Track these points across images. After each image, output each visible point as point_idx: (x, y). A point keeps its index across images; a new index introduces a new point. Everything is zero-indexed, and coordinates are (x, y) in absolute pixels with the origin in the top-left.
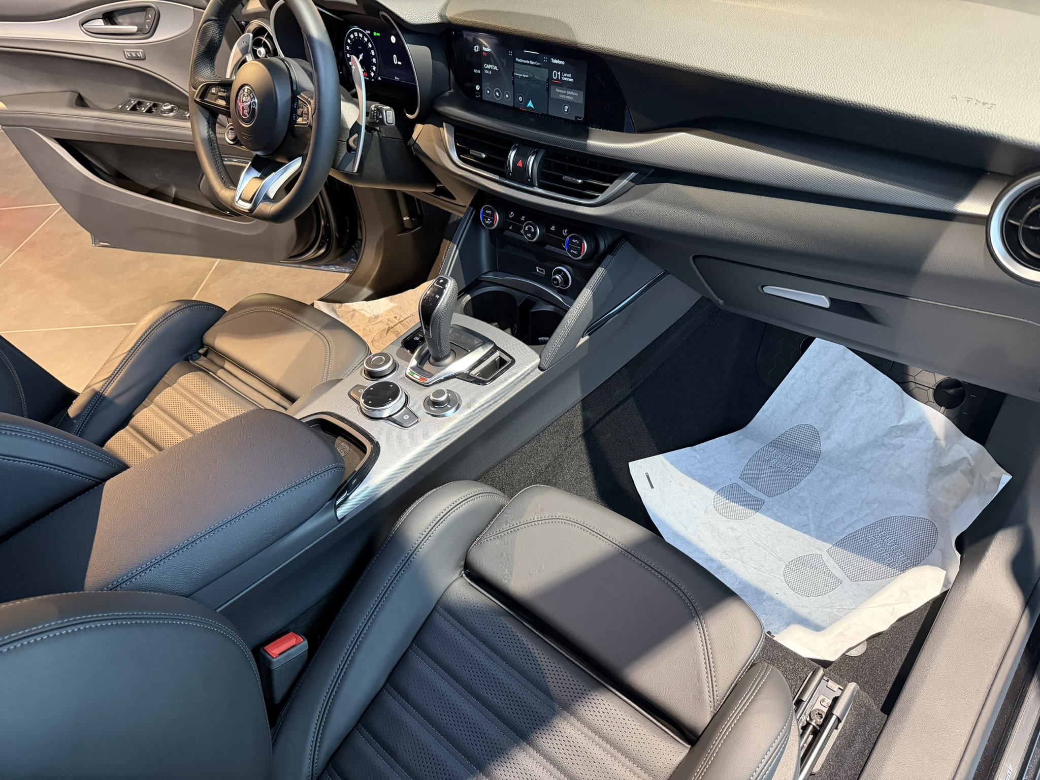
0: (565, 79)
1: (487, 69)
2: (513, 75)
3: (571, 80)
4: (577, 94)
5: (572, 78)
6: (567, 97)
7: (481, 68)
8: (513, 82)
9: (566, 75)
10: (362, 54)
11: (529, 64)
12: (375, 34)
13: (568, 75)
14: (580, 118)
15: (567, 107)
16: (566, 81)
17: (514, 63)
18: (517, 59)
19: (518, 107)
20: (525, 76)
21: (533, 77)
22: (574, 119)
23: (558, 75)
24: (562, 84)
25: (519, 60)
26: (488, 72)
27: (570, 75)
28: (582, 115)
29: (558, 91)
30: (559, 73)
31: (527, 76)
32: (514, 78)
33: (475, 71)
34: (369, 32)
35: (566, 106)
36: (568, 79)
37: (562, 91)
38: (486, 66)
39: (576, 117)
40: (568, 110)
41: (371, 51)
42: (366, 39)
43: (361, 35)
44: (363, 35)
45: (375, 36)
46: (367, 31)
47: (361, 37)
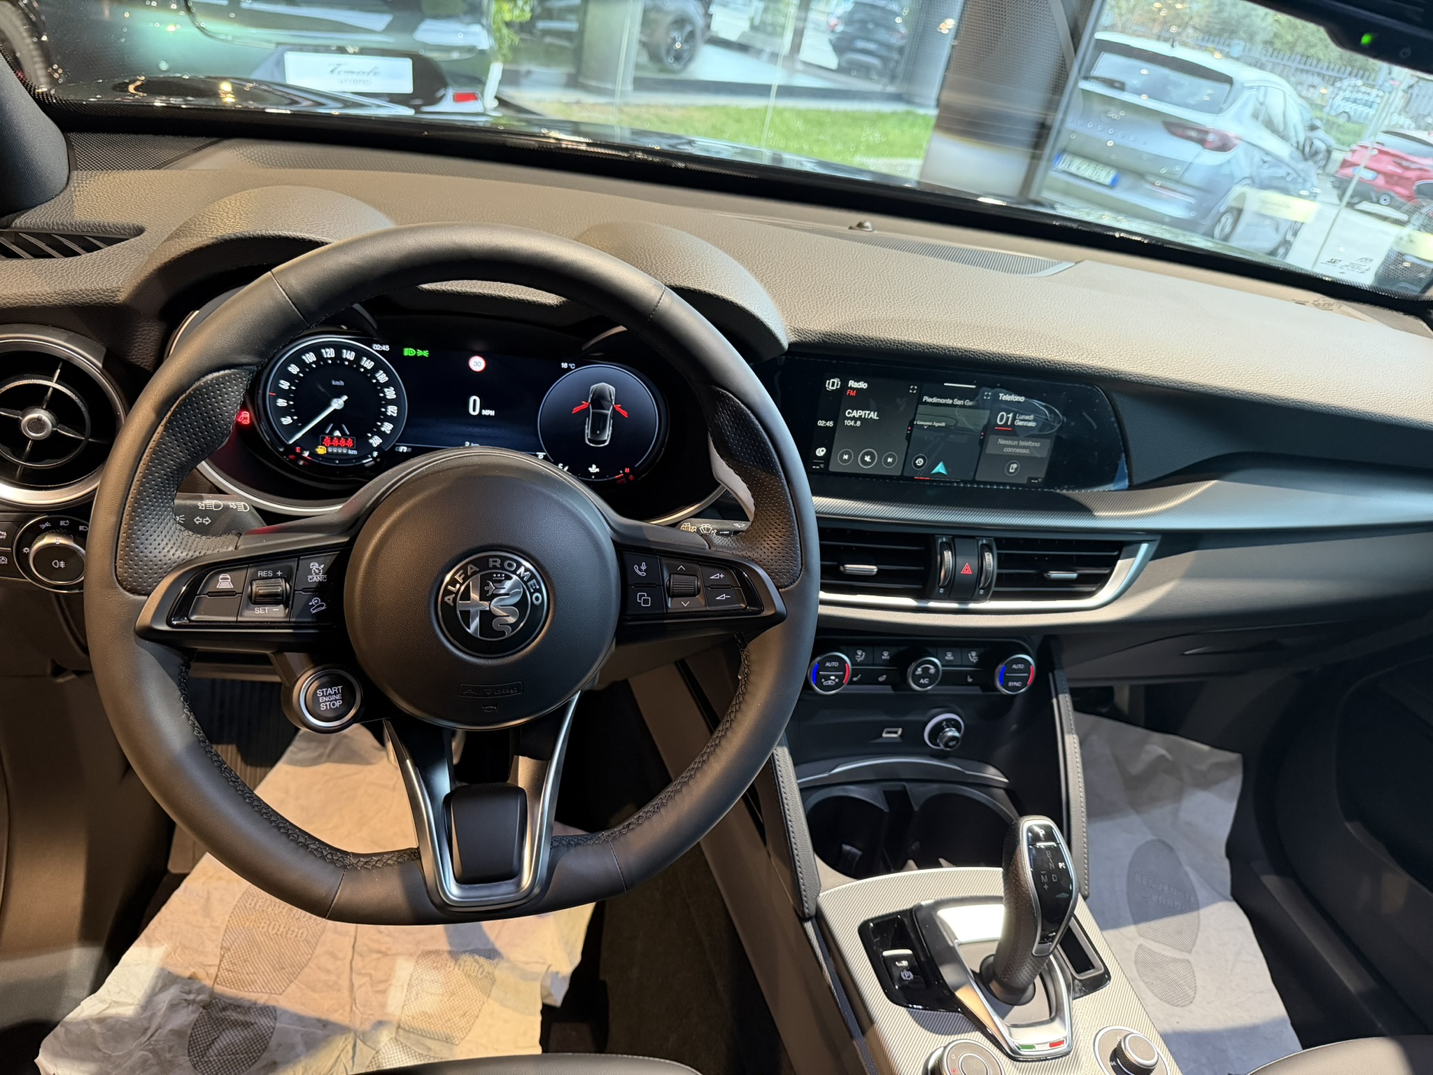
0: (1021, 423)
1: (853, 418)
2: (911, 424)
3: (1032, 424)
4: (1038, 445)
5: (1034, 420)
6: (1018, 451)
7: (837, 416)
8: (909, 437)
9: (1023, 417)
10: (345, 398)
11: (953, 405)
12: (408, 352)
13: (1027, 417)
14: (1036, 479)
15: (1015, 466)
16: (1022, 426)
17: (918, 404)
18: (926, 398)
19: (911, 475)
20: (936, 424)
21: (955, 425)
22: (1024, 481)
23: (1008, 418)
24: (1012, 432)
25: (930, 400)
26: (852, 423)
27: (1032, 417)
28: (1040, 474)
29: (1001, 442)
30: (1011, 415)
31: (943, 424)
32: (911, 430)
33: (821, 423)
34: (386, 348)
35: (1014, 463)
36: (1025, 423)
37: (1010, 443)
38: (849, 413)
39: (1030, 479)
40: (1016, 469)
41: (386, 390)
42: (368, 364)
43: (350, 355)
44: (360, 354)
45: (408, 356)
46: (377, 347)
47: (348, 358)
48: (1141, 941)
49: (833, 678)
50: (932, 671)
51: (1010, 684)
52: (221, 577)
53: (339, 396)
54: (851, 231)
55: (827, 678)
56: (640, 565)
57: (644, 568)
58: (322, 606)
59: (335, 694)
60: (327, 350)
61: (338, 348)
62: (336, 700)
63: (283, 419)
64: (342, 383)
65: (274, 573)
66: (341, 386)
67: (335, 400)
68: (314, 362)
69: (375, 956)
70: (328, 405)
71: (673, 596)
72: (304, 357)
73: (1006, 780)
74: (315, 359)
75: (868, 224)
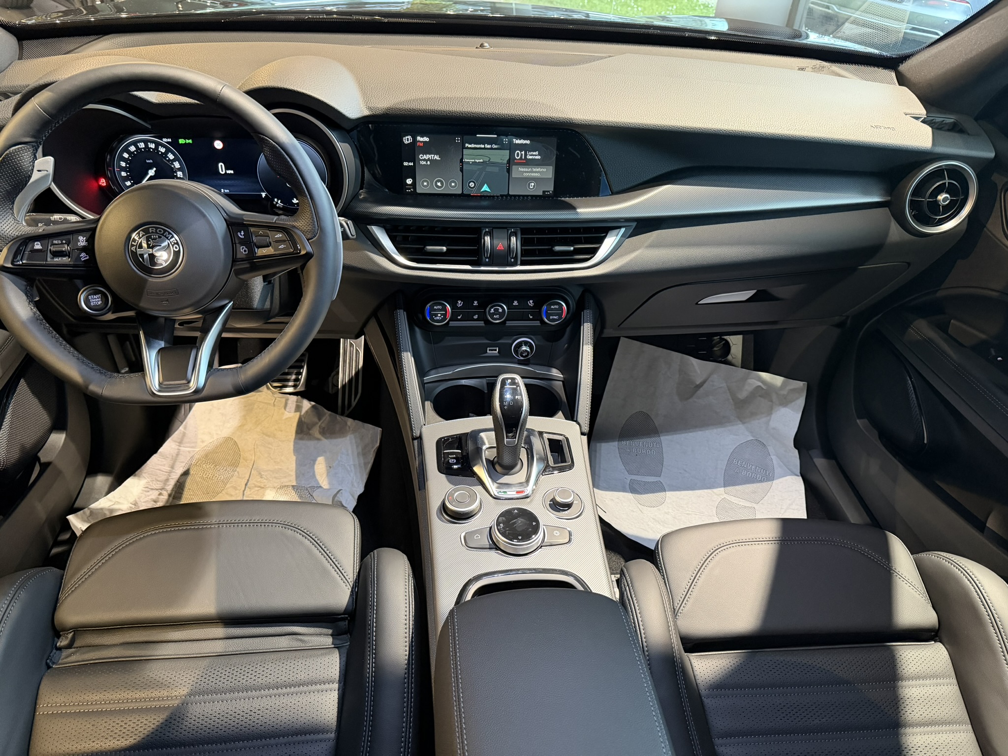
0: (531, 157)
1: (424, 160)
2: (461, 161)
3: (539, 157)
4: (545, 170)
5: (539, 155)
6: (533, 174)
7: (413, 159)
8: (462, 170)
9: (531, 153)
10: (155, 169)
11: (485, 148)
12: (181, 141)
13: (534, 153)
14: (549, 191)
15: (533, 184)
16: (532, 159)
17: (463, 149)
18: (467, 145)
19: (469, 193)
20: (477, 161)
21: (489, 160)
22: (541, 194)
23: (522, 155)
24: (527, 163)
25: (470, 146)
26: (425, 163)
27: (537, 153)
28: (550, 188)
29: (521, 169)
30: (523, 153)
31: (481, 161)
32: (462, 165)
33: (406, 164)
34: (170, 140)
35: (532, 182)
36: (534, 157)
37: (526, 170)
38: (421, 157)
39: (544, 192)
40: (534, 186)
41: (174, 163)
42: (162, 150)
43: (152, 146)
44: (158, 145)
45: (182, 144)
46: (165, 140)
47: (152, 147)
48: (725, 496)
49: (439, 315)
50: (500, 310)
51: (551, 317)
52: (36, 243)
53: (151, 168)
54: (477, 49)
55: (436, 315)
56: (241, 232)
57: (242, 233)
58: (87, 257)
59: (98, 298)
60: (140, 144)
61: (146, 142)
62: (98, 301)
63: (126, 183)
64: (151, 161)
65: (62, 241)
66: (151, 163)
67: (150, 171)
68: (135, 151)
69: (257, 489)
70: (147, 174)
71: (258, 248)
72: (129, 149)
73: (562, 376)
74: (135, 149)
75: (486, 44)
